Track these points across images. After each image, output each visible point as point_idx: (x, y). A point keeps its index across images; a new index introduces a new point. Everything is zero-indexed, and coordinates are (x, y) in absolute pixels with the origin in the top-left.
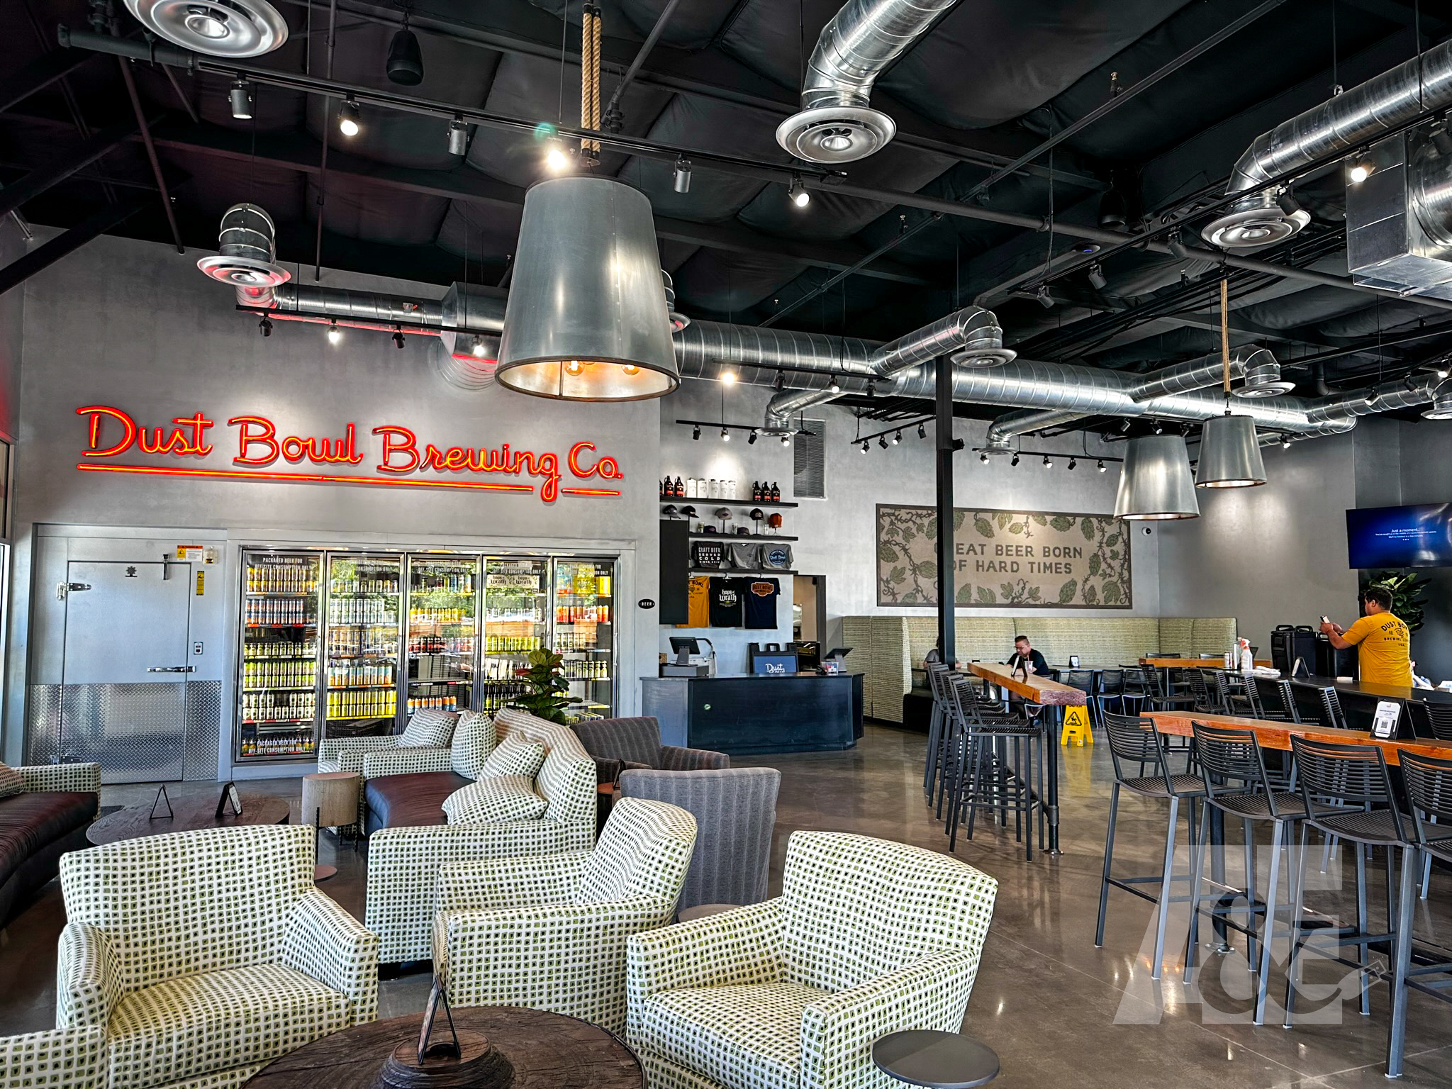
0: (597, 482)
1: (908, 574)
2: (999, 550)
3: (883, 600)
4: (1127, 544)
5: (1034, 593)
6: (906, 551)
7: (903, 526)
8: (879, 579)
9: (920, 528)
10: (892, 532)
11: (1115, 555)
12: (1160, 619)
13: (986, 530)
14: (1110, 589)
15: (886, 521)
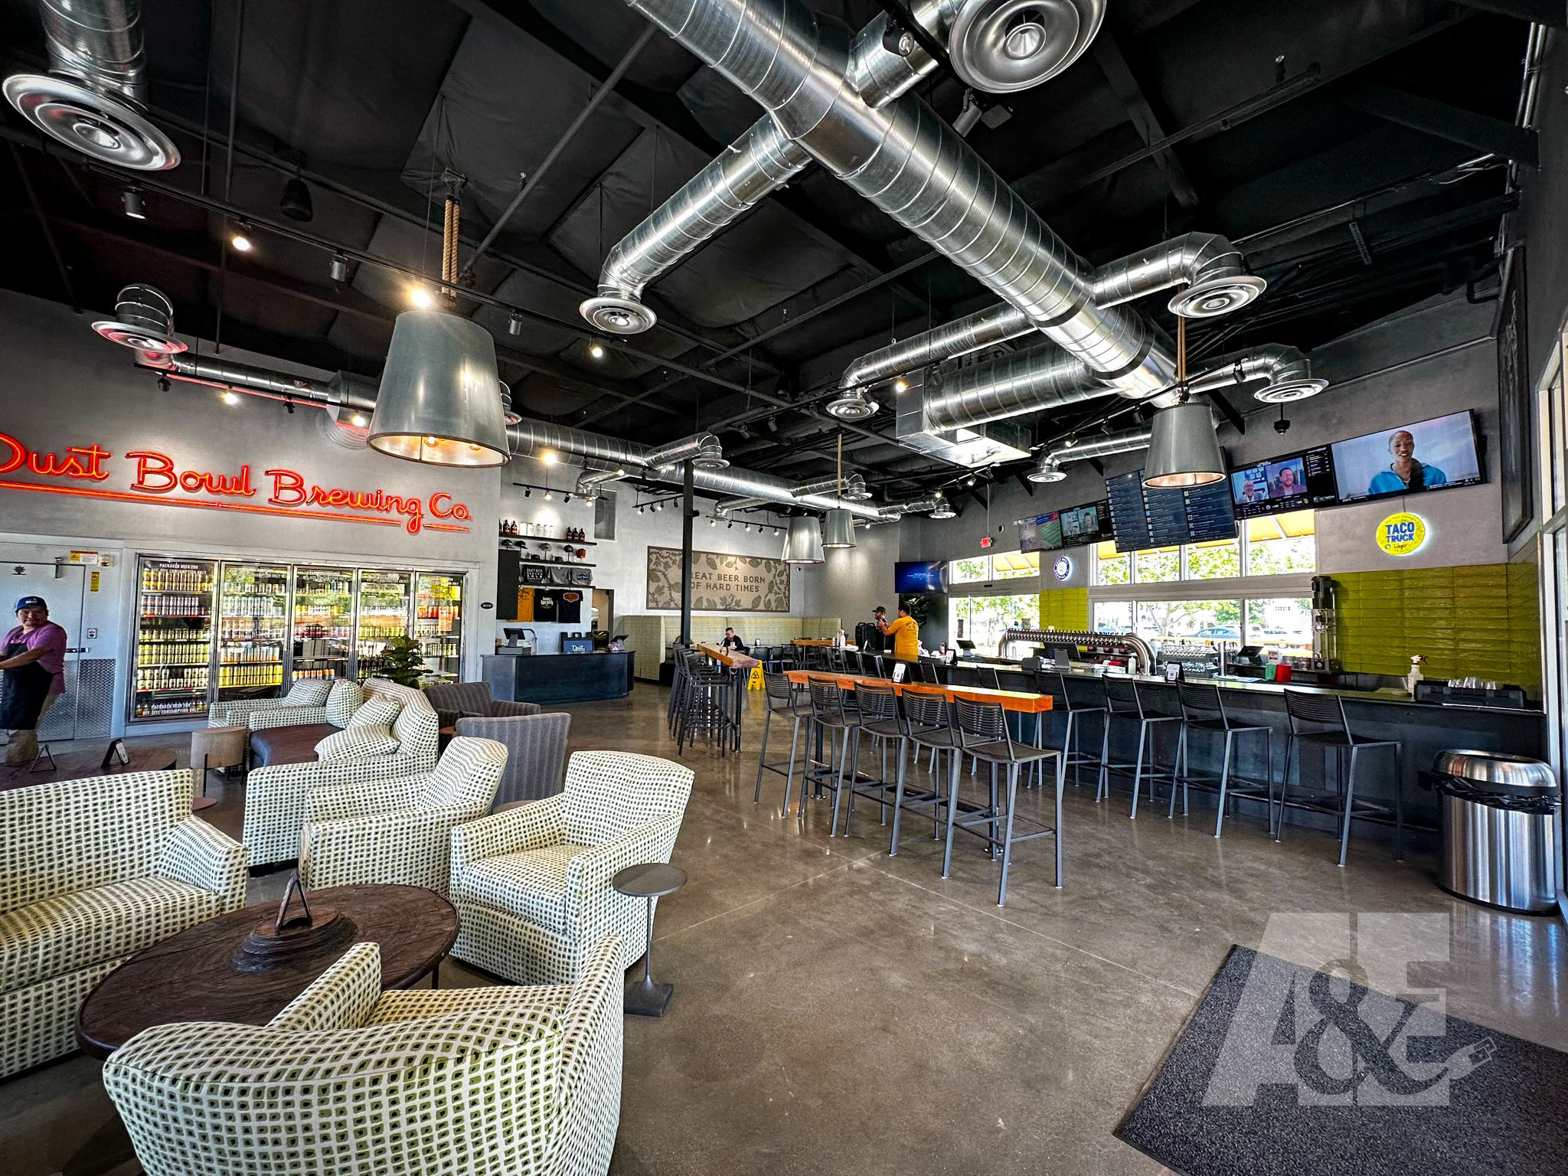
0: (451, 520)
1: (666, 590)
2: (719, 577)
3: (651, 605)
4: (788, 576)
5: (738, 603)
6: (665, 576)
7: (664, 560)
8: (648, 593)
9: (674, 562)
10: (657, 563)
11: (782, 582)
12: (803, 618)
13: (713, 566)
14: (779, 601)
15: (654, 557)
